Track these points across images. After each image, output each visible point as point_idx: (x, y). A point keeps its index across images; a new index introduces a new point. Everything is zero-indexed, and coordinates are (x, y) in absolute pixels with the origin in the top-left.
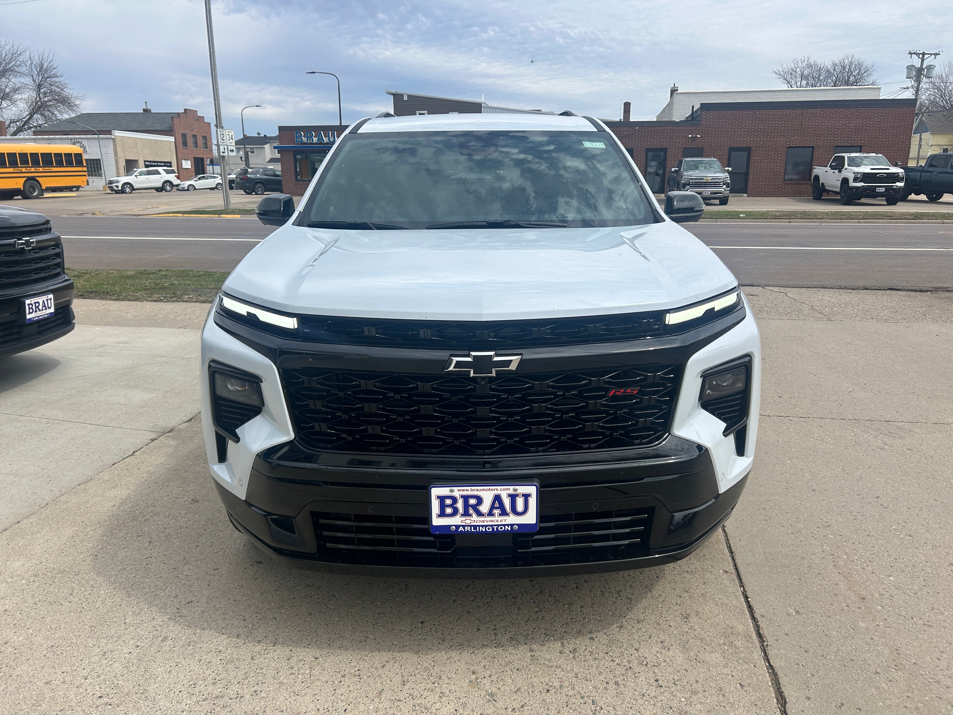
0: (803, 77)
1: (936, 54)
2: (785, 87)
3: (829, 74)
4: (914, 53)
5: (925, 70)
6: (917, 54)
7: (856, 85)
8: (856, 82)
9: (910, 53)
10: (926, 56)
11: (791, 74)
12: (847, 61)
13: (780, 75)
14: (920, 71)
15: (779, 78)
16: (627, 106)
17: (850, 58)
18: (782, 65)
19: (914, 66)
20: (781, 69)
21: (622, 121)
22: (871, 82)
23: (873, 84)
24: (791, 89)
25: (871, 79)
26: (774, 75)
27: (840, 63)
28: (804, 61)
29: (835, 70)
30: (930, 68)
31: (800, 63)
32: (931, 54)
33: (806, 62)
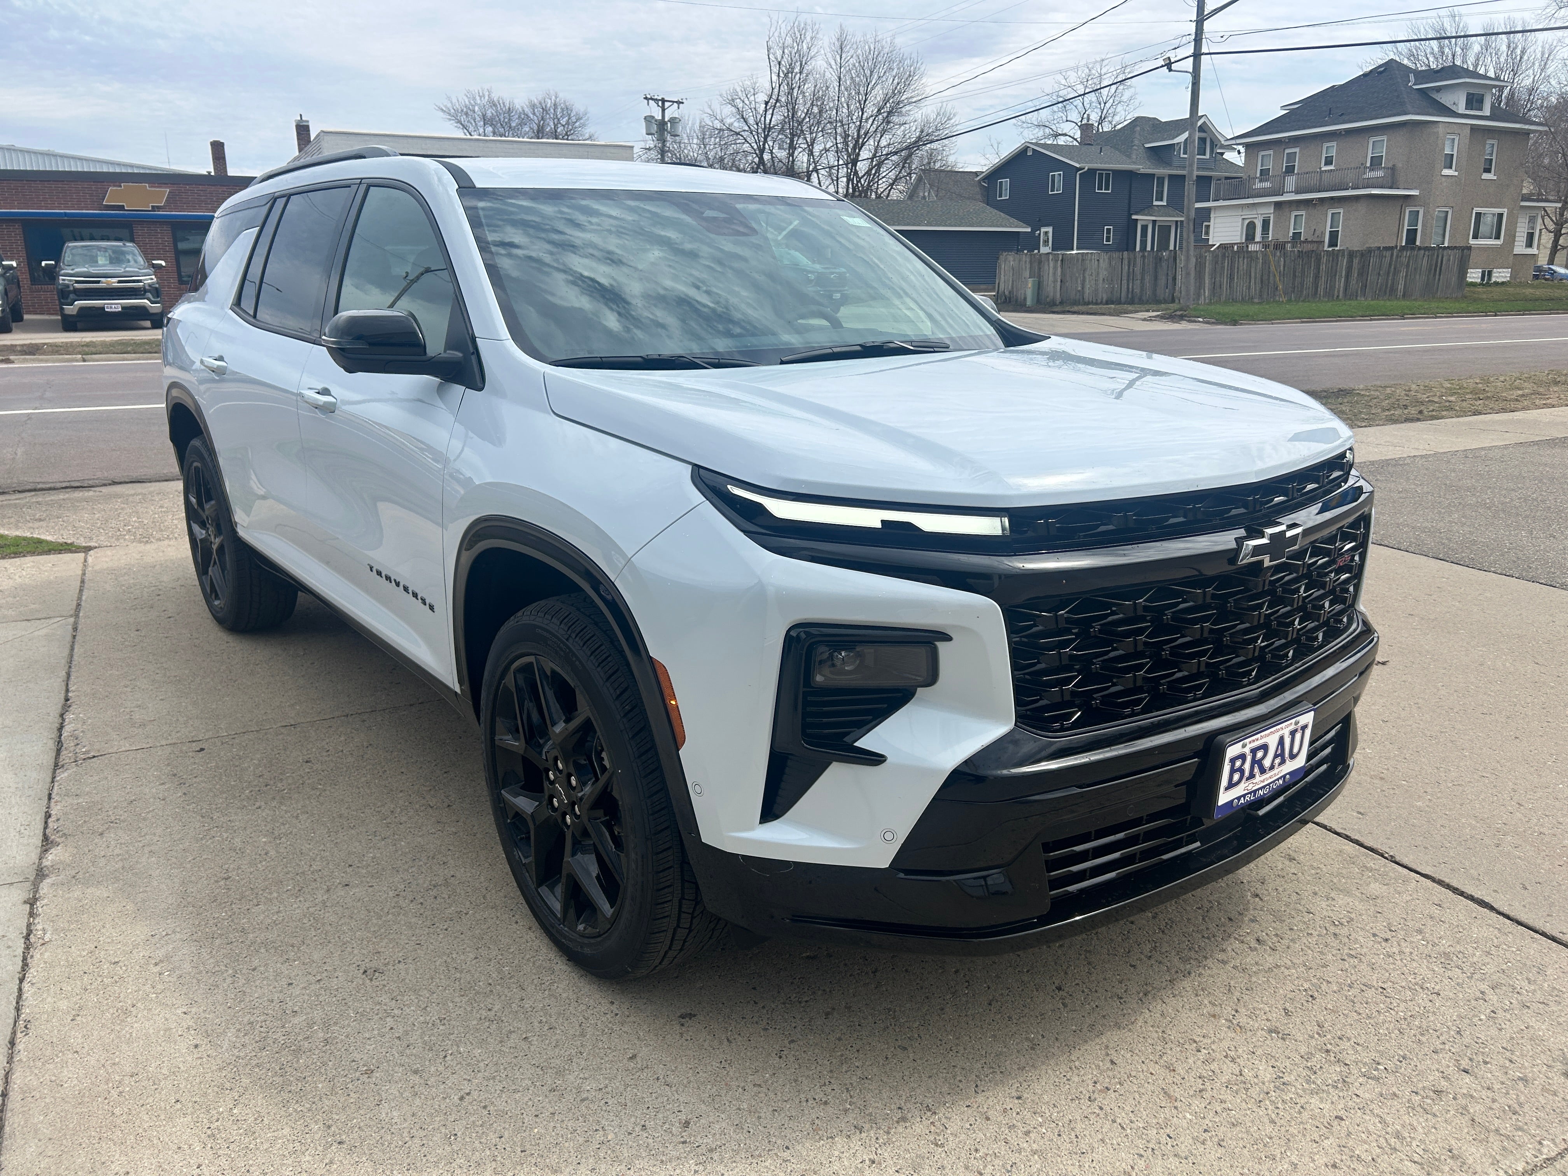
0: (486, 121)
1: (679, 103)
2: (460, 134)
3: (524, 119)
4: (652, 99)
5: (669, 125)
6: (656, 100)
7: (567, 139)
8: (566, 134)
9: (646, 98)
10: (667, 104)
11: (466, 114)
12: (549, 101)
13: (449, 114)
14: (662, 124)
15: (450, 120)
16: (218, 149)
17: (553, 98)
18: (449, 98)
19: (653, 117)
20: (449, 105)
21: (213, 174)
22: (587, 136)
23: (590, 138)
24: (469, 137)
25: (587, 132)
26: (441, 114)
27: (540, 103)
28: (484, 96)
29: (534, 114)
30: (673, 120)
31: (478, 98)
32: (673, 102)
33: (487, 98)
